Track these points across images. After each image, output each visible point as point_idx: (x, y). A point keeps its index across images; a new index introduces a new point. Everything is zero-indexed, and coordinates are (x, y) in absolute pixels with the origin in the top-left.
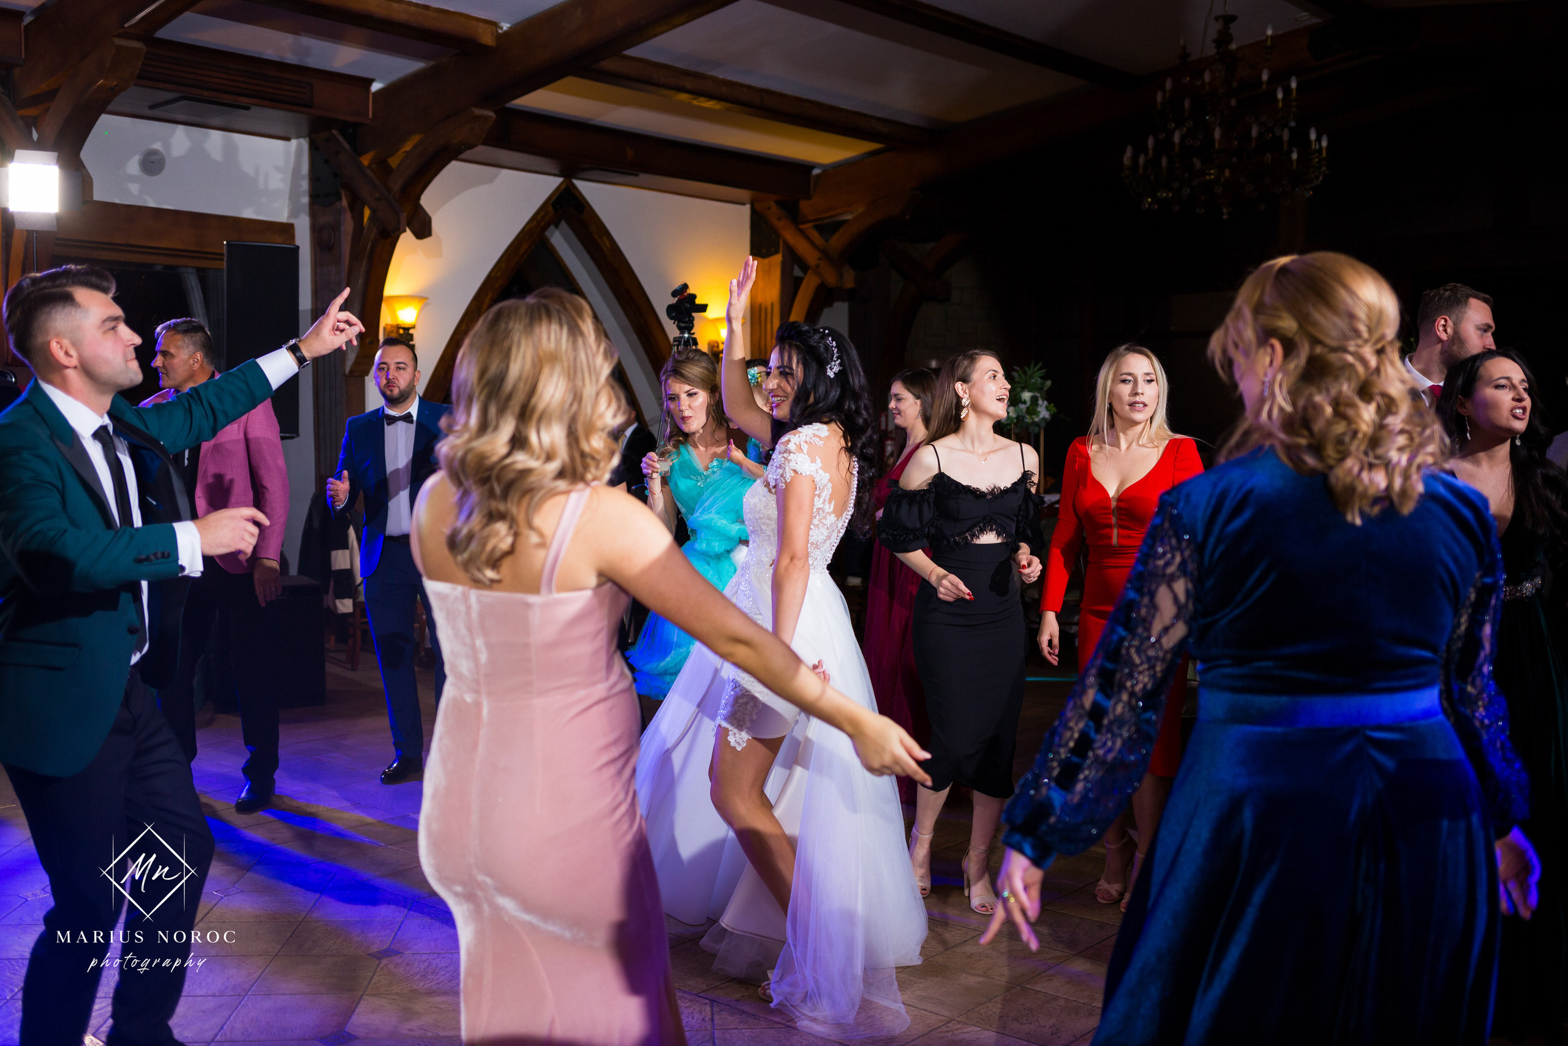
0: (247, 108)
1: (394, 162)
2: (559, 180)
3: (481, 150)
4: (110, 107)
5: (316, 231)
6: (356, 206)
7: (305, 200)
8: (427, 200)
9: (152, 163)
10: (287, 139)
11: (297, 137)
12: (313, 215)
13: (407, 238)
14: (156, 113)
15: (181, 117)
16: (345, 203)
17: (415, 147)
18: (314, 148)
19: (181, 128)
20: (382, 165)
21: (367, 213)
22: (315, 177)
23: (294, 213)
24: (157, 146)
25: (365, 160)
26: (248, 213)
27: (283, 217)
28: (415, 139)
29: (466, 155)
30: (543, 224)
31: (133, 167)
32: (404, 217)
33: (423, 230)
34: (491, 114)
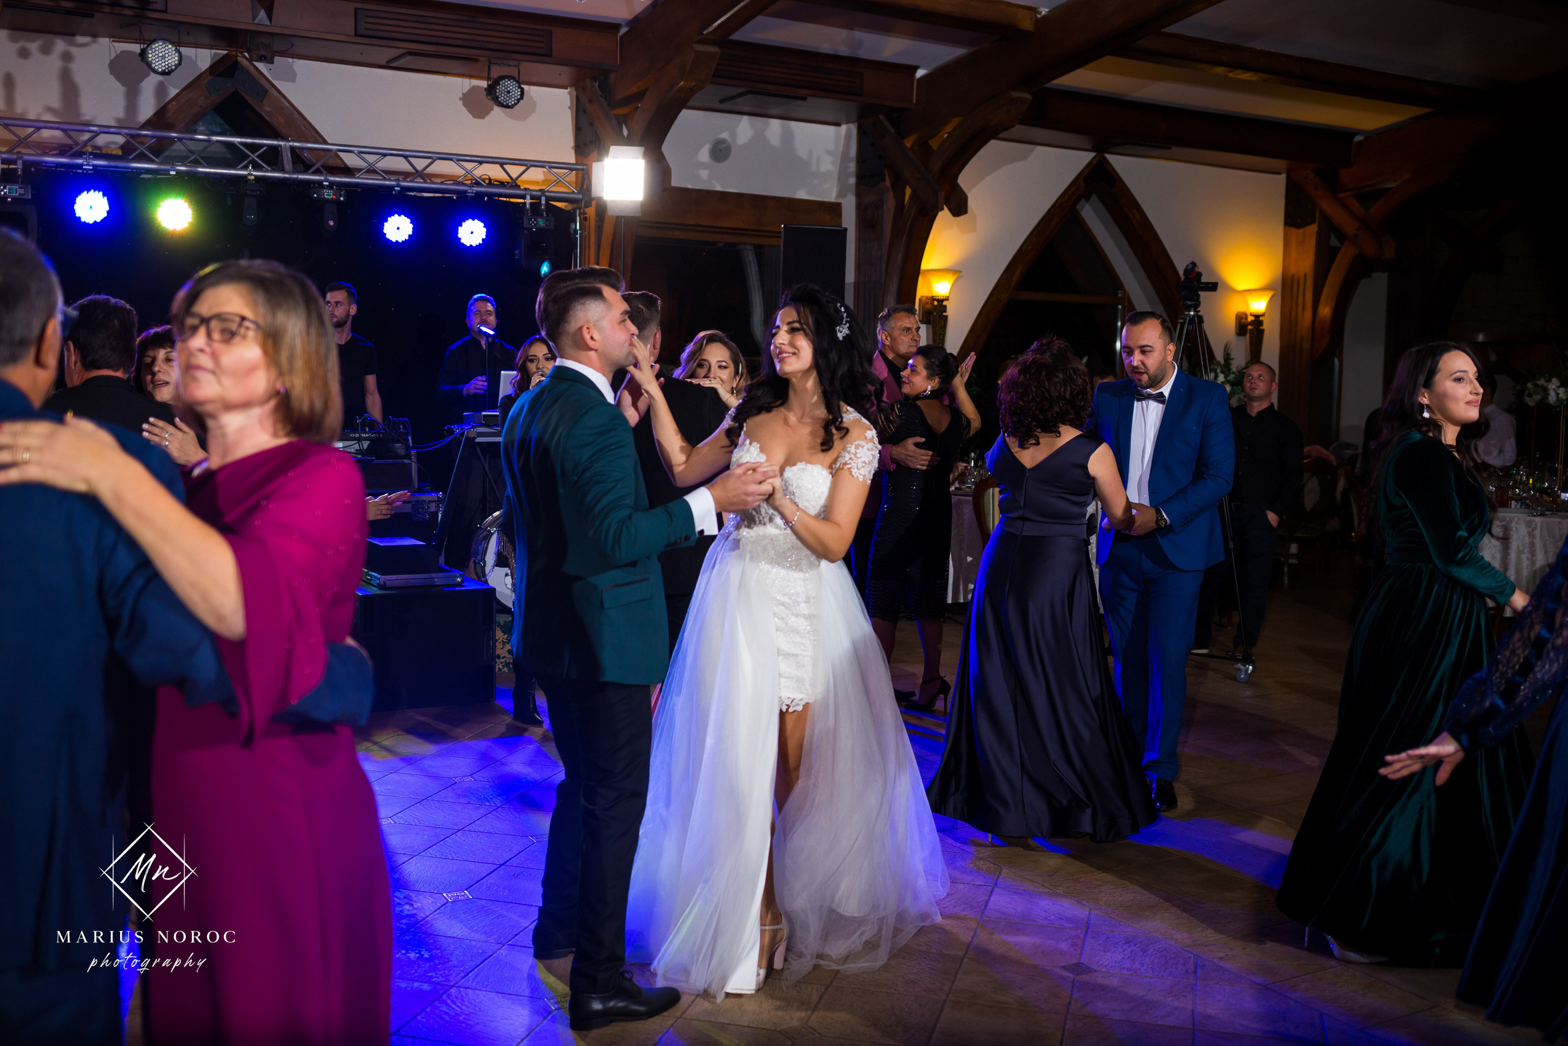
0: (804, 99)
1: (934, 144)
2: (1092, 155)
3: (1019, 130)
4: (690, 103)
5: (861, 208)
6: (898, 187)
7: (852, 181)
8: (963, 180)
9: (720, 151)
10: (838, 124)
11: (848, 122)
12: (859, 195)
13: (944, 216)
14: (725, 106)
15: (746, 109)
16: (888, 183)
17: (955, 129)
18: (862, 132)
19: (745, 118)
20: (923, 146)
21: (908, 192)
22: (861, 159)
23: (841, 193)
24: (725, 136)
25: (908, 143)
26: (801, 195)
27: (832, 197)
28: (956, 121)
29: (1003, 135)
30: (1074, 198)
31: (704, 155)
32: (942, 195)
33: (959, 208)
34: (1027, 96)
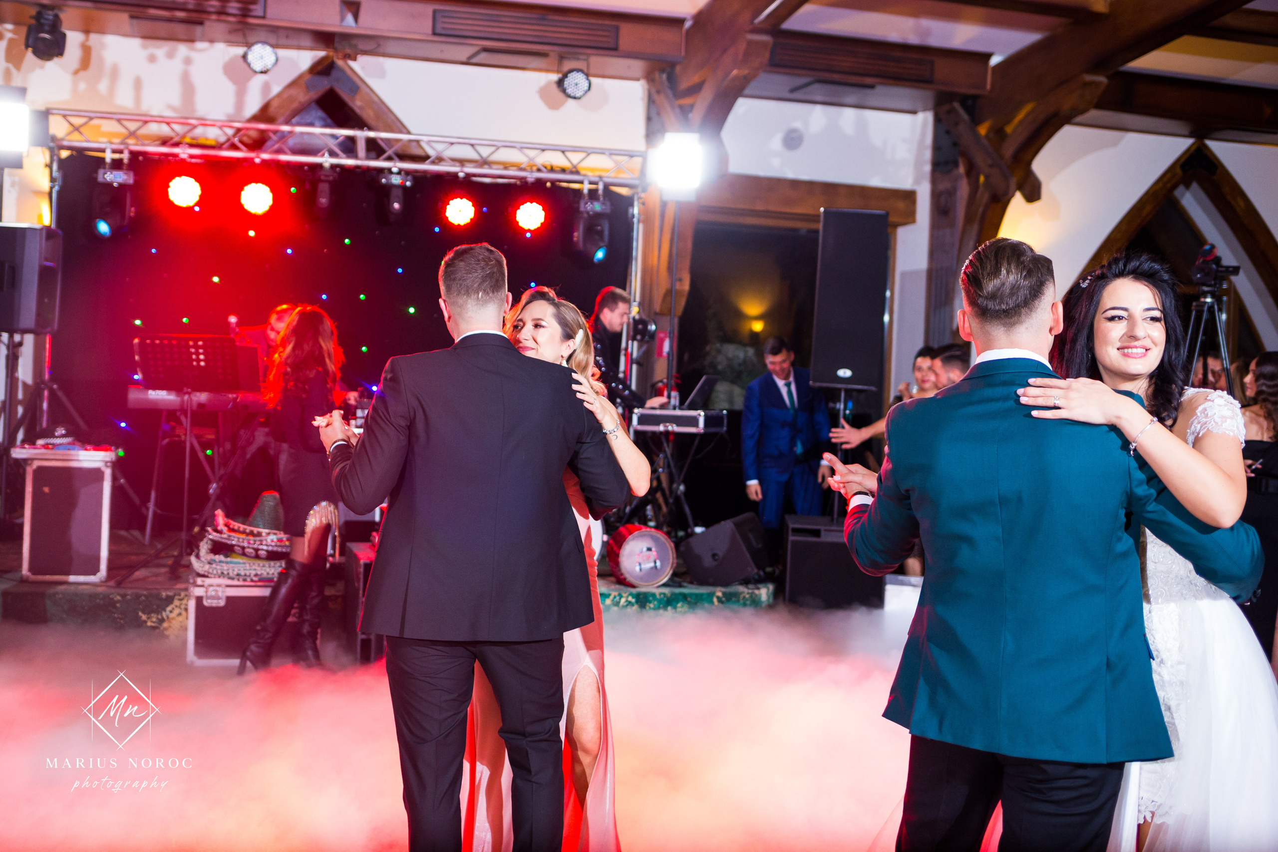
0: (872, 87)
1: (1009, 129)
2: (1190, 141)
3: (1094, 114)
4: (747, 91)
5: (936, 196)
6: (972, 171)
7: (928, 168)
8: (1040, 165)
9: (793, 140)
10: (914, 112)
11: (925, 110)
12: (934, 181)
13: (1018, 201)
14: (796, 95)
15: (819, 98)
16: (962, 170)
17: (1028, 114)
18: (938, 120)
19: (818, 108)
20: (999, 133)
21: (982, 179)
22: (937, 148)
23: (917, 181)
24: (798, 125)
25: (983, 130)
26: (876, 182)
27: (906, 184)
28: (1029, 107)
29: (1079, 119)
30: (1169, 185)
31: (776, 143)
32: (1013, 182)
33: (1033, 193)
34: (1102, 79)
